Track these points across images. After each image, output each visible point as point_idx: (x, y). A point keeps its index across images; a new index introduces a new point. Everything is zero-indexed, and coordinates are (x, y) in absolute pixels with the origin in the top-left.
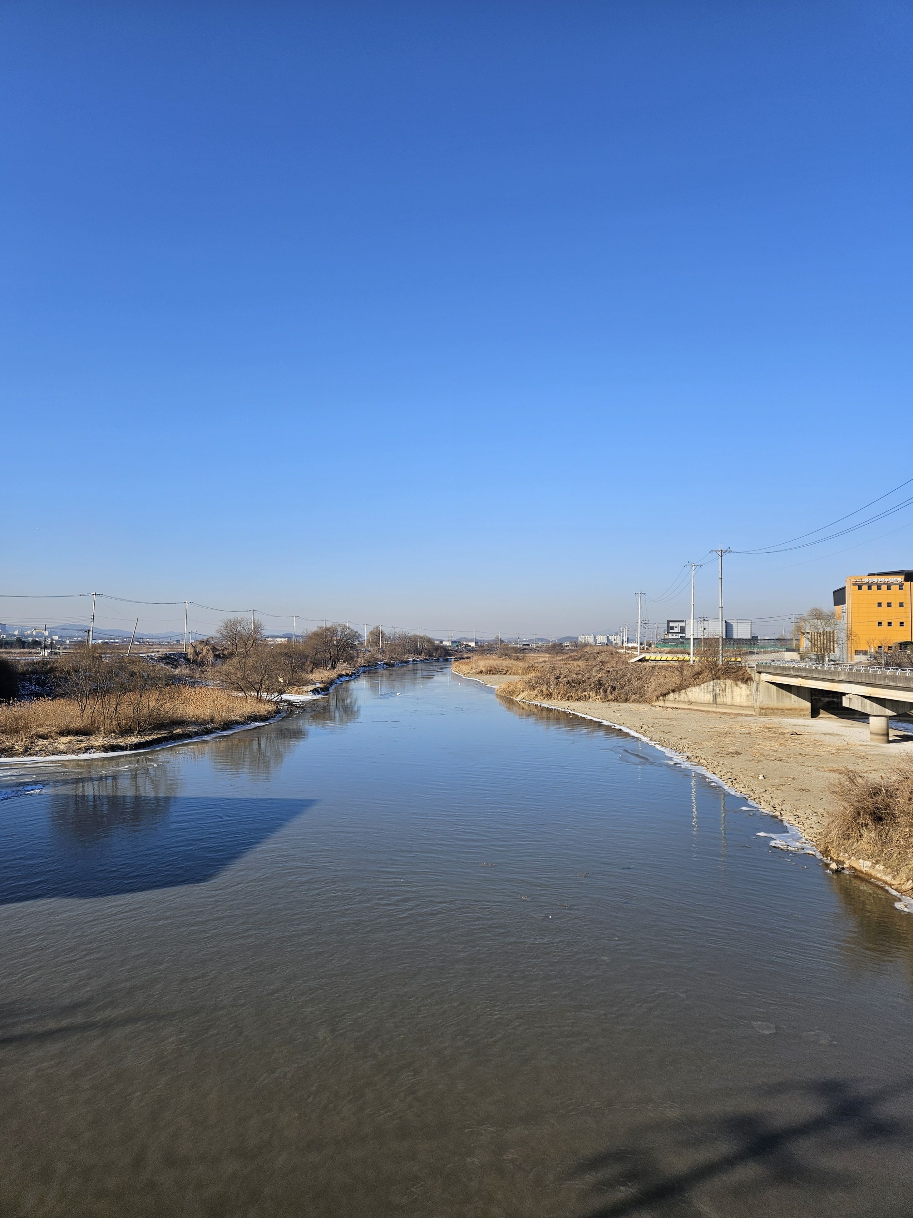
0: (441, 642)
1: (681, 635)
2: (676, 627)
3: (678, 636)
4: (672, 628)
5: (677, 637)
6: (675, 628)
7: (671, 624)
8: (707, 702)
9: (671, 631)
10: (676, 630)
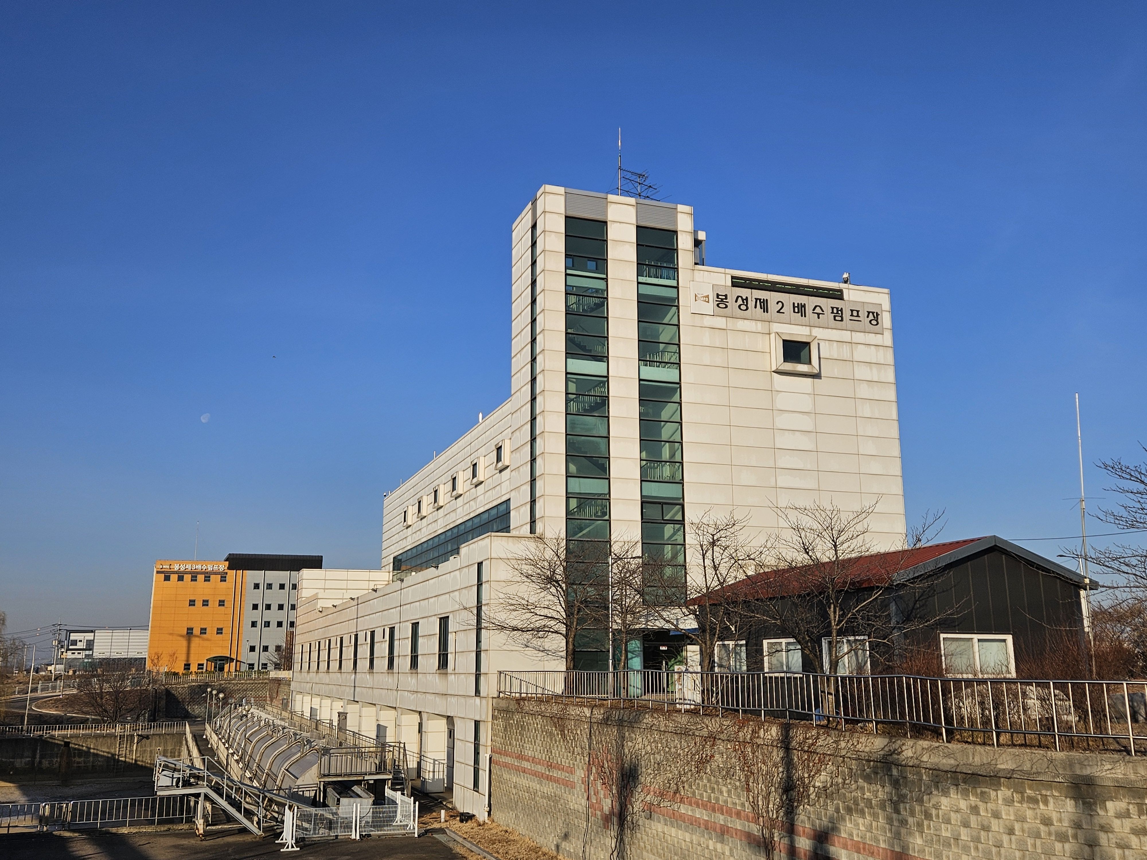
1: (87, 652)
2: (80, 641)
4: (74, 643)
5: (80, 656)
6: (78, 643)
9: (70, 647)
10: (80, 645)
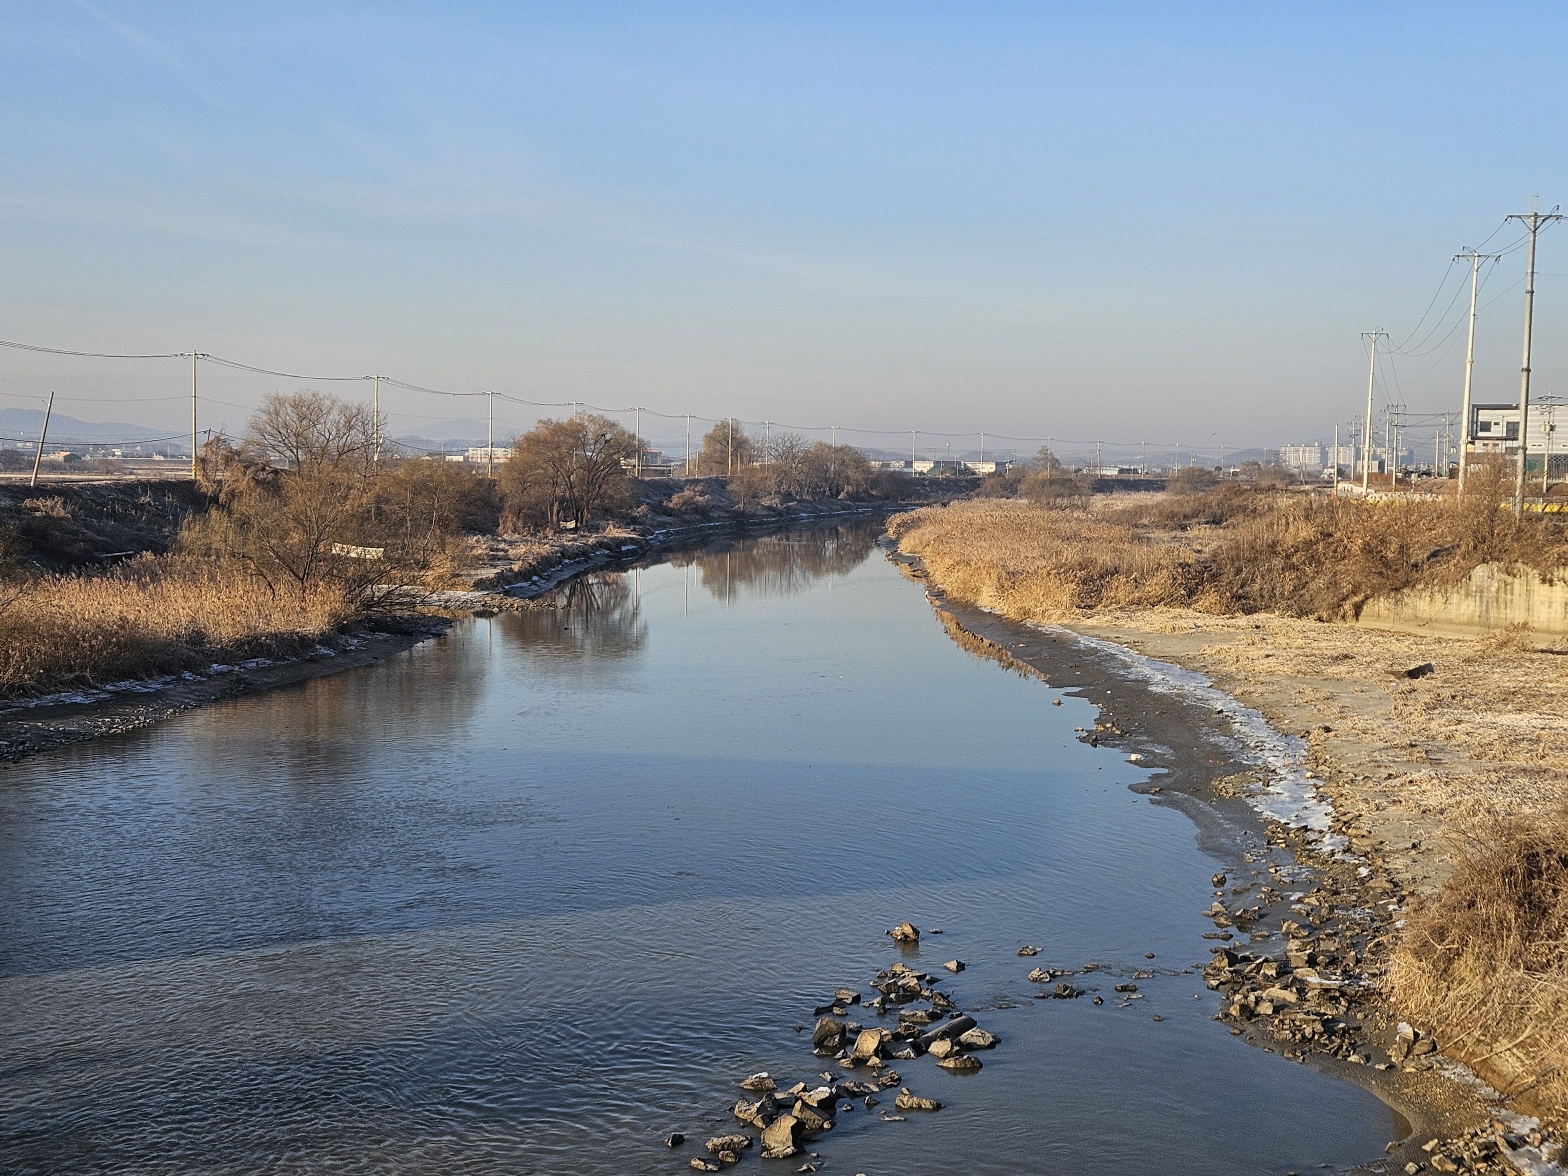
0: (909, 464)
3: (1503, 446)
7: (1484, 416)
8: (1464, 619)
